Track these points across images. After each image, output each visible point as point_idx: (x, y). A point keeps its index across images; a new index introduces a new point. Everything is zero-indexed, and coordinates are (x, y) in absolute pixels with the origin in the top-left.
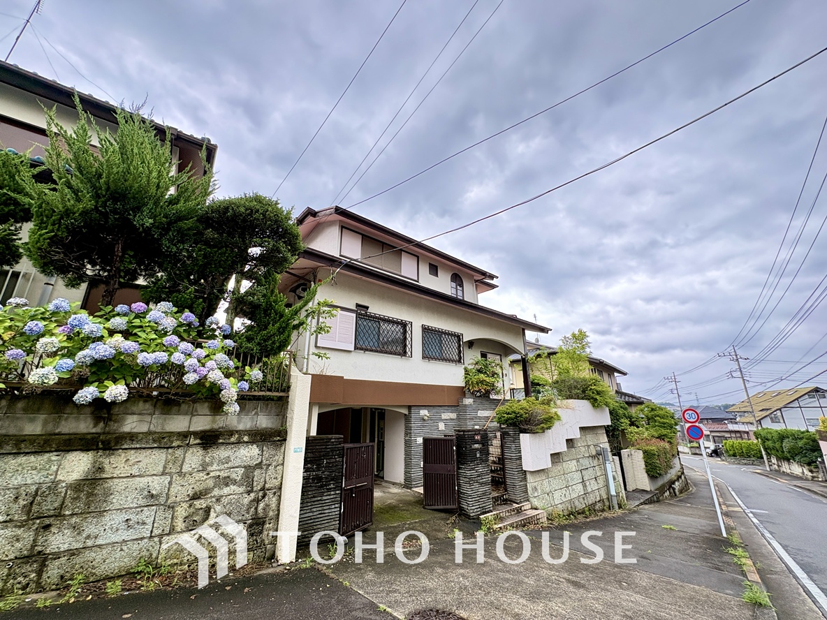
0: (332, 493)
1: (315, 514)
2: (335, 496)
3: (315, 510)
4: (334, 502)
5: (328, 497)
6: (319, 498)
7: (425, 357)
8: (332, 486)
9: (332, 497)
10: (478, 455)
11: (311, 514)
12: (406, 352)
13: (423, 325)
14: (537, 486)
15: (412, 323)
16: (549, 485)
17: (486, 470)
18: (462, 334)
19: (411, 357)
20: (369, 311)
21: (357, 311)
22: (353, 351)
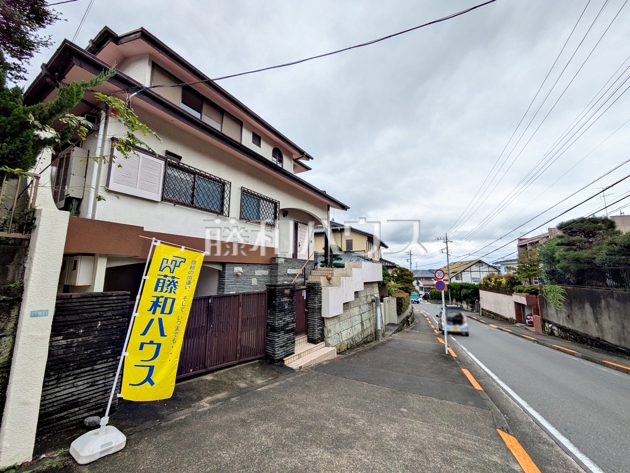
7: (243, 217)
12: (223, 211)
13: (242, 187)
14: (331, 329)
15: (231, 183)
16: (340, 327)
17: (292, 319)
18: (279, 202)
19: (228, 217)
20: (182, 162)
21: (166, 159)
22: (160, 202)
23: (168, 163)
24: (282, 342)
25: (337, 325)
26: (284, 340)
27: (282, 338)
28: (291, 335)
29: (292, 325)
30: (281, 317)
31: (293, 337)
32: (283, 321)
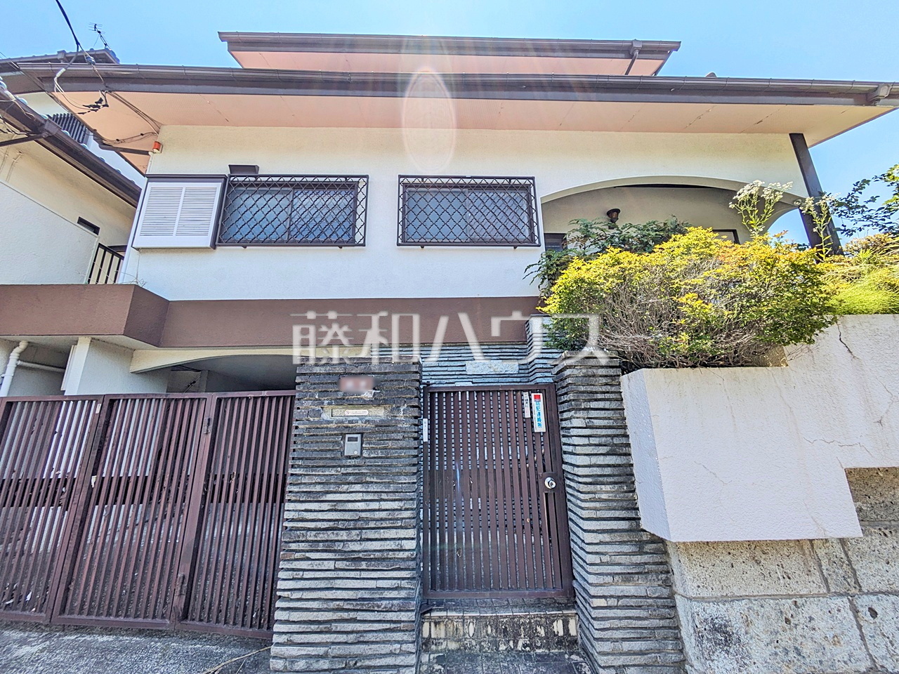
7: (409, 241)
10: (352, 449)
12: (354, 234)
13: (400, 177)
14: (737, 626)
15: (367, 177)
16: (860, 627)
17: (385, 505)
18: (533, 178)
19: (364, 245)
20: (260, 173)
21: (225, 178)
22: (214, 246)
23: (233, 184)
24: (315, 605)
25: (812, 608)
26: (329, 595)
27: (322, 584)
28: (381, 584)
29: (392, 534)
30: (318, 488)
31: (394, 594)
32: (325, 506)
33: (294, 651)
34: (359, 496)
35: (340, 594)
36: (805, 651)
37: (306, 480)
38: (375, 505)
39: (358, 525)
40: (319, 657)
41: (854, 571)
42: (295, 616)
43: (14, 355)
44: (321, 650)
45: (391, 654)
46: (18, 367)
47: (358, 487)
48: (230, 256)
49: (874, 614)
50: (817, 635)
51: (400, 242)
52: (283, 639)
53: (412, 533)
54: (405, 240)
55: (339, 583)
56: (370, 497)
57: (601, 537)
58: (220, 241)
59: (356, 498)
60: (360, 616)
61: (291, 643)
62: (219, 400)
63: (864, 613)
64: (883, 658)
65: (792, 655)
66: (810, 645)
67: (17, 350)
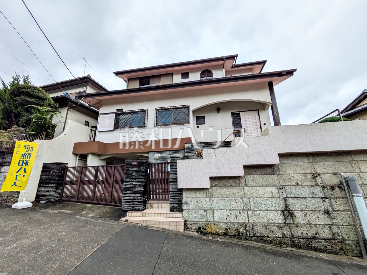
0: (52, 184)
1: (46, 191)
2: (53, 186)
3: (45, 190)
4: (52, 188)
5: (51, 186)
6: (47, 186)
7: (159, 125)
8: (52, 182)
9: (52, 186)
10: (134, 174)
11: (44, 191)
12: (145, 125)
13: (155, 108)
14: (189, 202)
15: (148, 109)
16: (210, 203)
17: (139, 184)
18: (189, 105)
19: (147, 127)
20: (123, 111)
21: (116, 113)
22: (114, 130)
23: (118, 114)
24: (128, 199)
25: (202, 200)
26: (130, 197)
27: (129, 196)
28: (138, 196)
29: (139, 188)
30: (128, 181)
31: (139, 197)
32: (130, 184)
33: (125, 205)
34: (134, 182)
35: (131, 197)
36: (199, 206)
37: (127, 179)
38: (137, 184)
39: (135, 186)
40: (128, 206)
41: (212, 194)
42: (125, 200)
43: (78, 157)
44: (129, 205)
45: (139, 206)
46: (79, 159)
47: (134, 181)
48: (117, 132)
49: (213, 201)
50: (202, 204)
51: (155, 126)
52: (123, 203)
53: (143, 188)
54: (157, 125)
55: (131, 196)
56: (136, 182)
57: (172, 189)
58: (115, 129)
59: (135, 183)
60: (135, 200)
61: (124, 204)
62: (115, 166)
63: (212, 201)
64: (212, 207)
65: (197, 206)
66: (200, 205)
67: (78, 156)
